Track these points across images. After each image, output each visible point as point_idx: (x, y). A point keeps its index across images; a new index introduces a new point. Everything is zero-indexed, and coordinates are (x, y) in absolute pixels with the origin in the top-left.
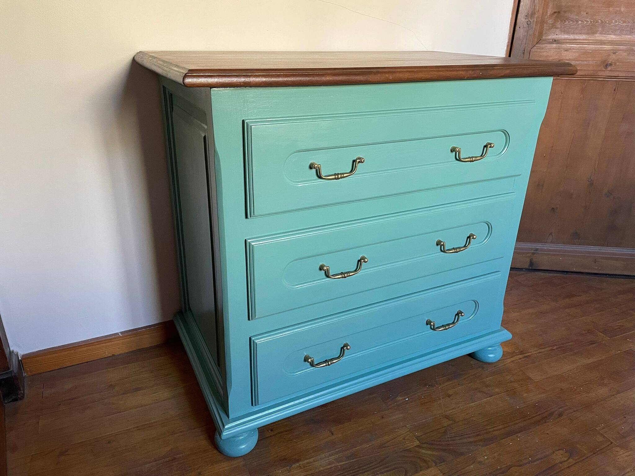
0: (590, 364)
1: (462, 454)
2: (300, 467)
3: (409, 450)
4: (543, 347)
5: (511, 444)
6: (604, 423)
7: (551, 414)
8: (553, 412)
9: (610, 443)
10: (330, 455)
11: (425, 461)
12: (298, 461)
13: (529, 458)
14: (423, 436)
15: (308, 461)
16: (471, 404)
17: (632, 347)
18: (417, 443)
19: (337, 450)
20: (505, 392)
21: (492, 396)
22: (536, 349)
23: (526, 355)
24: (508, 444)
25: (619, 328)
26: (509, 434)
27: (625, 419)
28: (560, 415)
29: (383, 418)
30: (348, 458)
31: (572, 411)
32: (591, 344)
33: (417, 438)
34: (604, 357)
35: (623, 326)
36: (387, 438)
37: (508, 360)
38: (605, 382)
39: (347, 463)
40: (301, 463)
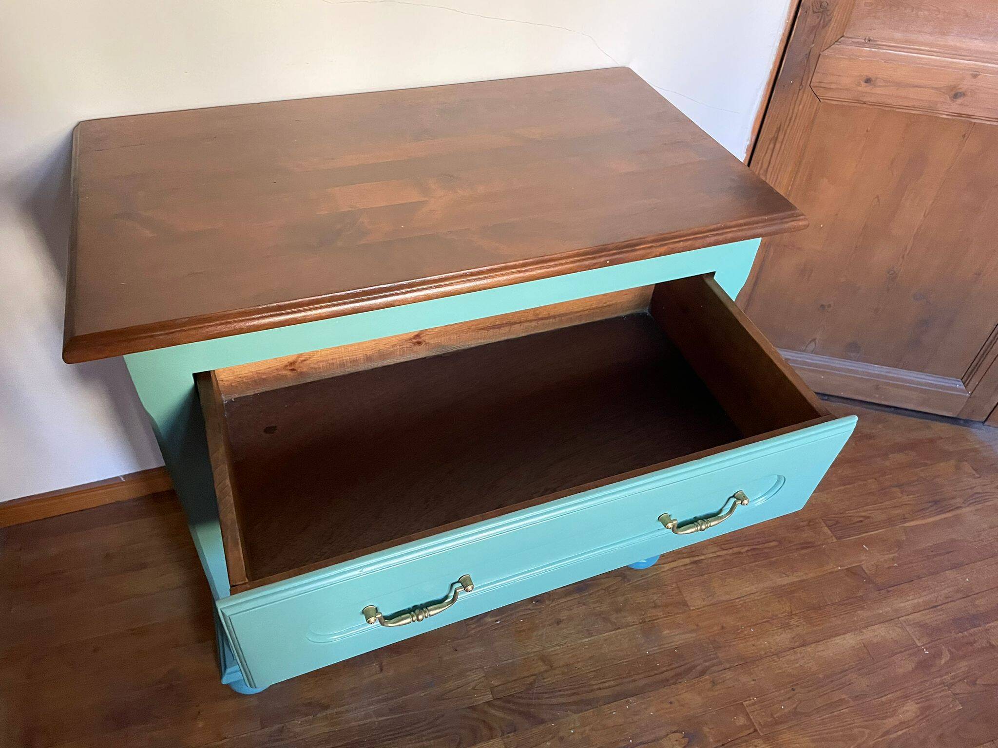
0: (784, 585)
1: (542, 722)
2: (326, 717)
3: (473, 708)
4: (727, 546)
5: (614, 713)
6: (758, 696)
7: (690, 670)
8: (695, 667)
9: (752, 730)
10: (370, 704)
11: (491, 729)
12: (326, 707)
13: (630, 739)
14: (500, 688)
15: (339, 710)
16: (584, 641)
17: (863, 560)
18: (489, 697)
19: (380, 697)
20: (641, 623)
21: (619, 628)
22: (715, 549)
23: (697, 559)
24: (610, 713)
25: (861, 521)
26: (617, 697)
27: (792, 692)
28: (703, 673)
29: (456, 650)
30: (392, 711)
31: (721, 667)
32: (803, 548)
33: (492, 689)
34: (811, 575)
35: (869, 517)
36: (451, 685)
37: (665, 565)
38: (792, 622)
39: (388, 719)
40: (329, 712)
